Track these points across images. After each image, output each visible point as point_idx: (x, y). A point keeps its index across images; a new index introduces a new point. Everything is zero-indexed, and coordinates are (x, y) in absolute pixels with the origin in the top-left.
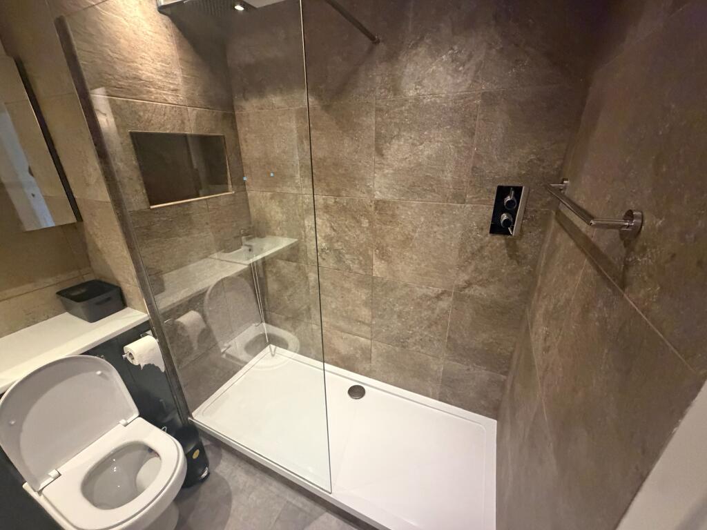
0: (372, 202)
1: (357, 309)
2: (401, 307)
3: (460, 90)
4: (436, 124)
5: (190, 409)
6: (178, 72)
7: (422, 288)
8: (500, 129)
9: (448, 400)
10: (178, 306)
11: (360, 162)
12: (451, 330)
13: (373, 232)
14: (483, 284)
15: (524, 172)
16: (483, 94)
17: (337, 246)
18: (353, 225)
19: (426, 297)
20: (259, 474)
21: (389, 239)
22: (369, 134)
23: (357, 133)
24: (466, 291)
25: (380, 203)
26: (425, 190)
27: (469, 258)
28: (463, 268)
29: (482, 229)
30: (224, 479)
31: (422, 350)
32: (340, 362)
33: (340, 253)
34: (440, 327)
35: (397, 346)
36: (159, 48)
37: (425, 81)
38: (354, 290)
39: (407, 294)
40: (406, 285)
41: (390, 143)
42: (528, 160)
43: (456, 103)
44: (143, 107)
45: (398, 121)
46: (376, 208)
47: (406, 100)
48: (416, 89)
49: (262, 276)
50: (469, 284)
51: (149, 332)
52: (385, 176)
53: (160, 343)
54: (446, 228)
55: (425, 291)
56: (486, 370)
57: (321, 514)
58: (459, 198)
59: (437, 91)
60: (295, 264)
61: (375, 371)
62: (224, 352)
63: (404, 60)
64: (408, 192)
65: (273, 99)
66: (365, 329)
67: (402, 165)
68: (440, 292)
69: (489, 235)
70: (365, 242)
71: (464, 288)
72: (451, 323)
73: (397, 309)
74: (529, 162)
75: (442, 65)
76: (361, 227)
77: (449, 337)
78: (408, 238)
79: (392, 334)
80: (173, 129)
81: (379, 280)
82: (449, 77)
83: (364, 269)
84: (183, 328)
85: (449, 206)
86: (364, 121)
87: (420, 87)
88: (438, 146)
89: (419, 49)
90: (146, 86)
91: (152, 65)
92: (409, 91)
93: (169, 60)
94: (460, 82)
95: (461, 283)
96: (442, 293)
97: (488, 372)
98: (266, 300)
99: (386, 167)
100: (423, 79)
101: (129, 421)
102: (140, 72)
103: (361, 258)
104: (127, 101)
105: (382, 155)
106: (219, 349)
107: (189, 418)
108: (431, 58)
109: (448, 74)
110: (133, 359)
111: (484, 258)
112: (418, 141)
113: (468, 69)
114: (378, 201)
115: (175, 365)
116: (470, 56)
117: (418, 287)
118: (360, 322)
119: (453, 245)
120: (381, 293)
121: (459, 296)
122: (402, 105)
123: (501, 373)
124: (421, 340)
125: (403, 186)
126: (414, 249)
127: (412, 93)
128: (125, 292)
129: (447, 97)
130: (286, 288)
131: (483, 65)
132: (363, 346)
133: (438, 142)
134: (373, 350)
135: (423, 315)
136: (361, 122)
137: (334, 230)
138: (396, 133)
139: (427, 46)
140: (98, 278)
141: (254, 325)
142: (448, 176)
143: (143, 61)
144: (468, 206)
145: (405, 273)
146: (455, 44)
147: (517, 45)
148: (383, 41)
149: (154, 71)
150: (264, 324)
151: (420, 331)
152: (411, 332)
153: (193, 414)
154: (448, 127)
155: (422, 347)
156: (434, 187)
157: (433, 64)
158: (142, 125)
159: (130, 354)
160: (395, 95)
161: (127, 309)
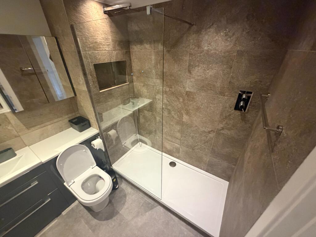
0: (184, 92)
1: (175, 133)
2: (193, 134)
3: (227, 49)
4: (215, 62)
5: (112, 164)
6: (110, 37)
7: (203, 128)
8: (243, 67)
9: (209, 172)
10: (108, 128)
11: (181, 75)
12: (213, 145)
13: (185, 104)
14: (229, 129)
15: (252, 86)
16: (238, 51)
17: (169, 107)
18: (176, 100)
19: (204, 132)
20: (136, 189)
21: (191, 107)
22: (186, 64)
23: (181, 63)
24: (222, 131)
25: (188, 93)
26: (208, 89)
27: (224, 119)
28: (221, 122)
29: (231, 107)
30: (123, 189)
31: (201, 152)
32: (167, 152)
33: (170, 110)
34: (209, 144)
35: (191, 149)
36: (103, 28)
37: (212, 43)
38: (174, 126)
39: (196, 130)
40: (196, 126)
41: (194, 68)
42: (255, 81)
43: (225, 54)
44: (98, 54)
45: (198, 59)
46: (186, 94)
47: (203, 51)
48: (208, 47)
49: (138, 116)
50: (223, 129)
51: (99, 137)
52: (191, 82)
53: (103, 141)
54: (216, 105)
55: (204, 129)
56: (226, 163)
57: (157, 206)
58: (222, 93)
59: (217, 48)
60: (151, 113)
61: (181, 157)
62: (124, 145)
63: (204, 33)
64: (200, 89)
65: (146, 46)
66: (178, 141)
67: (199, 78)
68: (210, 130)
69: (234, 110)
70: (180, 108)
71: (221, 130)
72: (214, 143)
73: (192, 135)
74: (255, 82)
75: (221, 37)
76: (179, 101)
77: (212, 149)
78: (198, 108)
79: (189, 144)
80: (108, 61)
81: (185, 123)
82: (223, 43)
83: (179, 118)
84: (110, 136)
85: (217, 96)
86: (184, 58)
87: (210, 46)
88: (215, 71)
89: (211, 29)
90: (99, 45)
91: (101, 36)
92: (205, 47)
93: (107, 33)
94: (228, 45)
95: (219, 128)
96: (211, 131)
97: (228, 164)
98: (139, 125)
99: (192, 78)
100: (211, 42)
101: (93, 167)
102: (97, 40)
103: (178, 113)
104: (93, 53)
105: (191, 73)
106: (122, 143)
107: (111, 167)
108: (216, 33)
109: (223, 41)
110: (94, 146)
111: (230, 119)
112: (206, 68)
113: (232, 40)
114: (187, 91)
115: (107, 148)
116: (234, 34)
117: (201, 127)
118: (176, 138)
119: (217, 112)
120: (185, 128)
121: (218, 133)
122: (201, 53)
123: (233, 165)
124: (200, 148)
125: (198, 86)
126: (201, 113)
127: (206, 48)
128: (91, 122)
129: (221, 51)
130: (147, 121)
131: (239, 38)
132: (177, 147)
133: (215, 70)
134: (181, 149)
135: (202, 139)
136: (182, 59)
137: (168, 101)
138: (197, 64)
139: (215, 28)
140: (81, 115)
141: (134, 135)
142: (218, 84)
143: (98, 35)
144: (226, 97)
145: (196, 121)
146: (227, 28)
147: (256, 31)
148: (195, 25)
149: (102, 38)
150: (138, 135)
151: (200, 144)
152: (196, 144)
153: (113, 165)
154: (221, 64)
155: (201, 151)
156: (212, 88)
157: (217, 36)
158: (97, 61)
159: (94, 145)
160: (198, 48)
161: (91, 128)
